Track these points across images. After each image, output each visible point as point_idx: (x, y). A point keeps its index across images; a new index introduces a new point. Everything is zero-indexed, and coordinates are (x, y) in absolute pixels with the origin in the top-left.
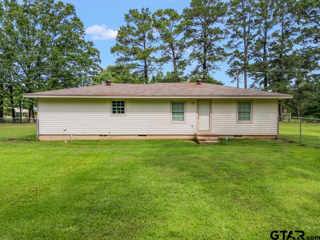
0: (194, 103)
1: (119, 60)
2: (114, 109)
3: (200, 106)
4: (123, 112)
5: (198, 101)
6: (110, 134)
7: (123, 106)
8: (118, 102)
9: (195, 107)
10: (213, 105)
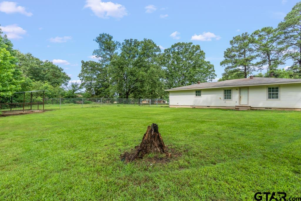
0: (237, 89)
1: (227, 68)
2: (196, 94)
3: (241, 91)
4: (200, 96)
5: (240, 89)
6: (195, 105)
7: (200, 92)
8: (198, 91)
9: (238, 91)
10: (250, 91)
